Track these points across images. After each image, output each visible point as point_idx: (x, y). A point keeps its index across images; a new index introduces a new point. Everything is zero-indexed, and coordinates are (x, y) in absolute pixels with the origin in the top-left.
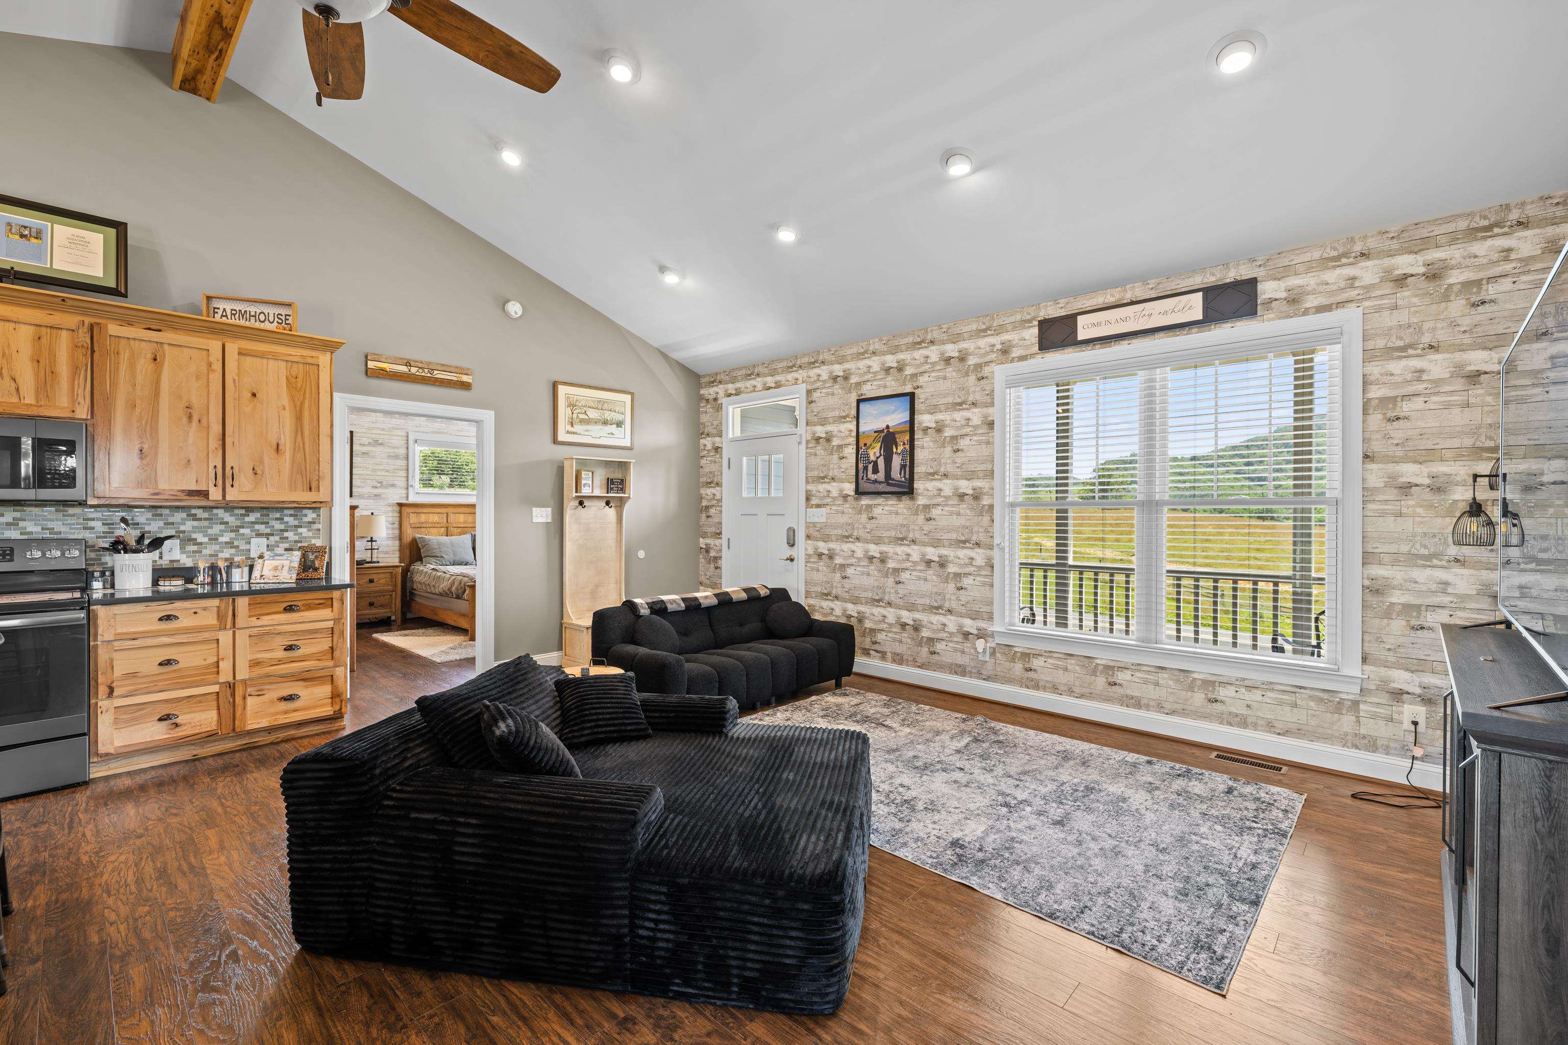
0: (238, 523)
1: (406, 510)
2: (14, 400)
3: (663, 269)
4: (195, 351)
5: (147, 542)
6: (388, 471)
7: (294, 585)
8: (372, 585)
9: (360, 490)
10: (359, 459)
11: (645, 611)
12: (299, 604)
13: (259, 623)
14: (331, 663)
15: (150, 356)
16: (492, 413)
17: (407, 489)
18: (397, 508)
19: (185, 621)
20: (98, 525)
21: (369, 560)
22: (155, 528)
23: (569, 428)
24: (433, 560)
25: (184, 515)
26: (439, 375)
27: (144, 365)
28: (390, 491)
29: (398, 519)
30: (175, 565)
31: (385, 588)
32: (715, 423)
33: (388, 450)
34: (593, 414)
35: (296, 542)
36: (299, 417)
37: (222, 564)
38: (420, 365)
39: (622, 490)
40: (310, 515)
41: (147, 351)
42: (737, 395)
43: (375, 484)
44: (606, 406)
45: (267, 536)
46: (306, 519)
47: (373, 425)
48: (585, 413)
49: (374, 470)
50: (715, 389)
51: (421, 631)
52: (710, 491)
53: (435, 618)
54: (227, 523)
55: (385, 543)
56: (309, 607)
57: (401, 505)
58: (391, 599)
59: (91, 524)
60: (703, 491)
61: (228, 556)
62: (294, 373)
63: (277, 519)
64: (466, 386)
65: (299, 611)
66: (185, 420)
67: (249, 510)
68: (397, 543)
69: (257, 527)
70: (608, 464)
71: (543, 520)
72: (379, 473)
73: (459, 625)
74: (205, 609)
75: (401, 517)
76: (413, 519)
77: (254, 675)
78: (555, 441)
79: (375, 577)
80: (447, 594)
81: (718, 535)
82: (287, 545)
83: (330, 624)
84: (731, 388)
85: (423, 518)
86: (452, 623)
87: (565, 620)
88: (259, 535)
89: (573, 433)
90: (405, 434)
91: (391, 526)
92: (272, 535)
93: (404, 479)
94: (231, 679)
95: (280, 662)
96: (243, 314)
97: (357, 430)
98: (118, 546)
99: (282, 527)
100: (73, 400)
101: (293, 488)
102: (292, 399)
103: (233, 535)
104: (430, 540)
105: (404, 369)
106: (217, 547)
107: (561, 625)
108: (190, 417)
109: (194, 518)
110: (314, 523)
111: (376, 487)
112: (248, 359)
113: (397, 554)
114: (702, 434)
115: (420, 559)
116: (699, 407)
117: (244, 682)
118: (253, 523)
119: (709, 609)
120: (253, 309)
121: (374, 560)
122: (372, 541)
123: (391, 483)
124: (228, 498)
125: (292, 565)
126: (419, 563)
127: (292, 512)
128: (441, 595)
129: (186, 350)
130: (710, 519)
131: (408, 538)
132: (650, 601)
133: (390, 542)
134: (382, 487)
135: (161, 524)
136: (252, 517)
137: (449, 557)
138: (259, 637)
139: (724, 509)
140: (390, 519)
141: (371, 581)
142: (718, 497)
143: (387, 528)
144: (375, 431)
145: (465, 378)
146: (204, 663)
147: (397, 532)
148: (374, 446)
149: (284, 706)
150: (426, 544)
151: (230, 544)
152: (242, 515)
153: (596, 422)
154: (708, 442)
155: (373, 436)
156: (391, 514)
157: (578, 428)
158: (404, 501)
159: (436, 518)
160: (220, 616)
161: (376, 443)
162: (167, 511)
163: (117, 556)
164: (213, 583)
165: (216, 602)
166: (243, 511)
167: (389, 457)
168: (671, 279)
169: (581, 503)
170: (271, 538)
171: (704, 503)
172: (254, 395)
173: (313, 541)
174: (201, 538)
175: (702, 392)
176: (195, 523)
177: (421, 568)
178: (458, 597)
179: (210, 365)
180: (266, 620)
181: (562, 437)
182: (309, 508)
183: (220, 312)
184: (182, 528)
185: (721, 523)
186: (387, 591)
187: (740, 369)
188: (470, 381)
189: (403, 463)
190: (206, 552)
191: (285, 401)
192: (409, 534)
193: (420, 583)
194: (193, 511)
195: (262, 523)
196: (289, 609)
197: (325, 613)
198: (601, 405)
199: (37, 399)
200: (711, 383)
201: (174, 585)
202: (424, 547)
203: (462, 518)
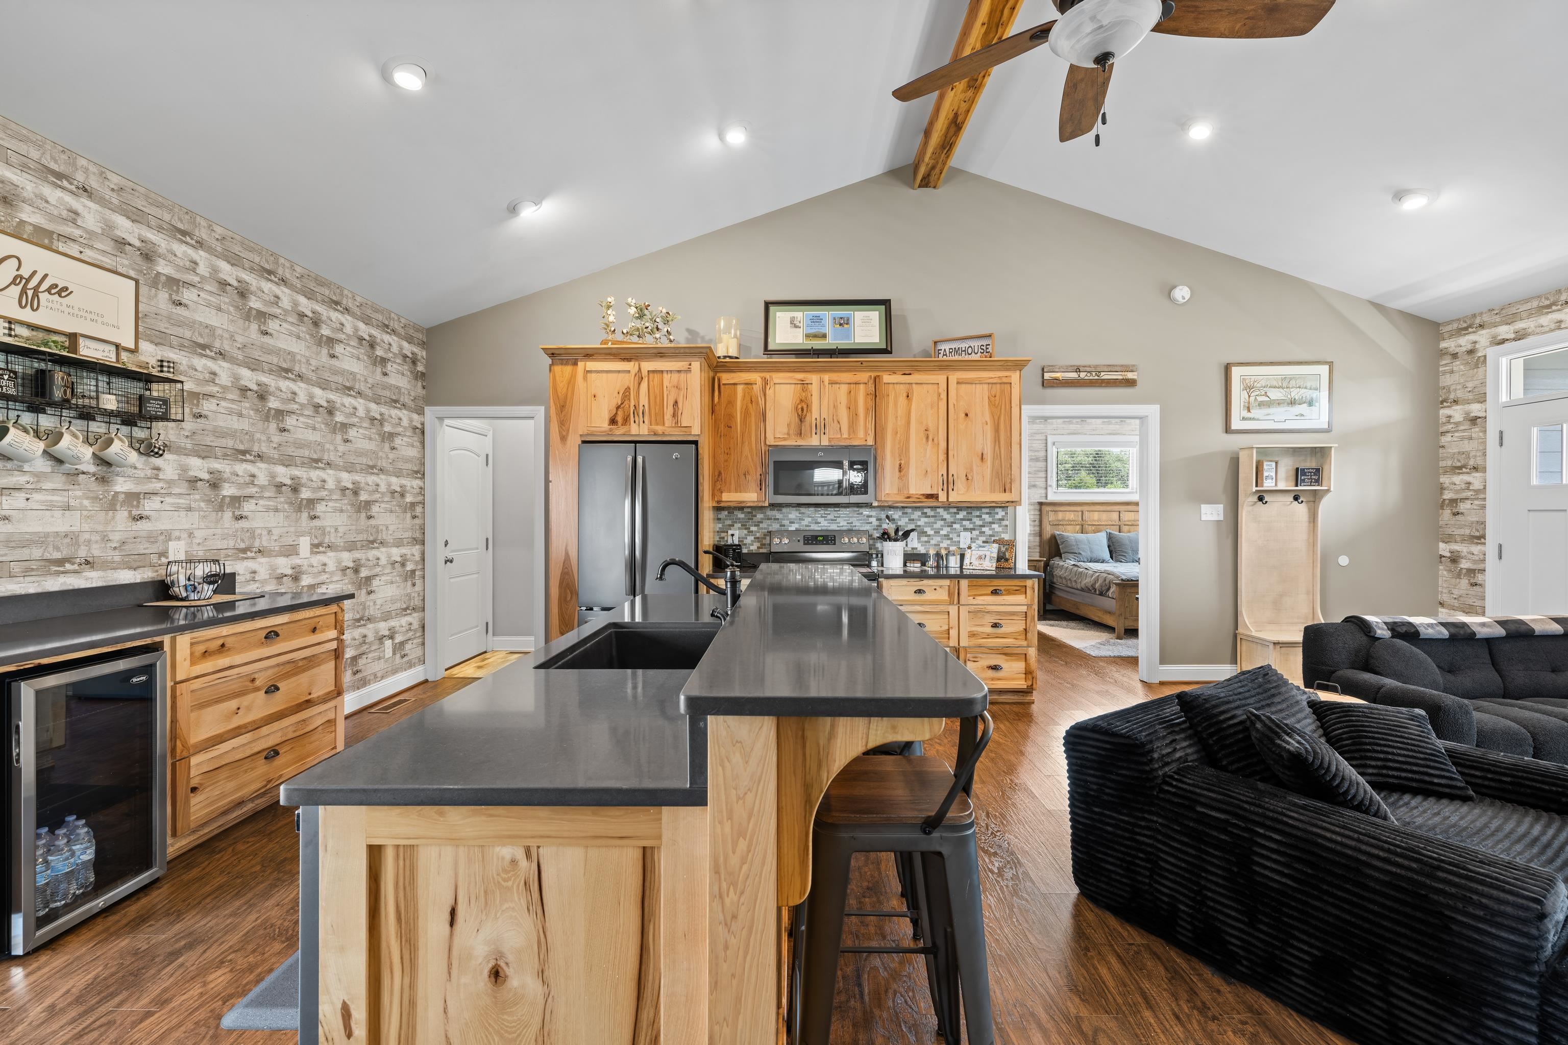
0: (952, 520)
1: (1045, 509)
2: (839, 436)
3: (1399, 195)
4: (930, 386)
5: (900, 533)
7: (994, 573)
11: (1383, 632)
12: (1002, 588)
13: (975, 602)
14: (1025, 643)
15: (905, 395)
16: (1156, 408)
17: (1046, 488)
18: (1038, 507)
19: (929, 596)
20: (873, 520)
22: (904, 523)
23: (1245, 414)
24: (1072, 556)
25: (919, 513)
26: (1105, 376)
27: (902, 400)
28: (1032, 491)
29: (1038, 517)
30: (915, 552)
32: (1470, 385)
34: (1275, 395)
35: (991, 536)
36: (997, 430)
37: (943, 552)
38: (1088, 369)
39: (1318, 482)
40: (1001, 513)
41: (902, 390)
42: (1515, 340)
44: (1293, 383)
45: (971, 530)
46: (997, 517)
48: (1266, 395)
50: (1472, 337)
51: (1064, 623)
52: (1459, 479)
53: (1078, 612)
54: (945, 520)
56: (1009, 592)
57: (1041, 504)
59: (871, 520)
60: (1445, 480)
61: (945, 546)
62: (993, 394)
63: (977, 516)
64: (1131, 383)
65: (1001, 594)
66: (924, 440)
67: (959, 509)
68: (1038, 539)
69: (964, 523)
70: (1296, 451)
71: (1215, 518)
73: (1104, 622)
74: (941, 587)
75: (1041, 515)
76: (1052, 517)
77: (971, 644)
78: (1228, 430)
80: (1090, 590)
81: (1480, 538)
82: (984, 539)
83: (1024, 609)
84: (1505, 331)
85: (1060, 516)
86: (1096, 619)
87: (1241, 630)
88: (966, 530)
89: (1250, 419)
90: (1045, 439)
91: (1032, 524)
92: (974, 529)
93: (1043, 480)
94: (957, 645)
95: (989, 636)
96: (957, 351)
98: (885, 536)
99: (981, 523)
100: (866, 433)
101: (993, 490)
102: (992, 414)
103: (949, 529)
104: (1068, 537)
105: (1074, 375)
106: (939, 539)
107: (1235, 636)
108: (927, 438)
109: (925, 515)
110: (1003, 520)
112: (963, 386)
113: (1038, 550)
114: (1442, 402)
115: (1058, 554)
116: (1438, 366)
117: (965, 648)
118: (962, 520)
119: (1489, 642)
120: (963, 345)
123: (1032, 483)
124: (950, 500)
125: (992, 555)
126: (1059, 558)
127: (987, 510)
128: (1082, 590)
129: (925, 386)
130: (1459, 517)
131: (1047, 535)
132: (1389, 620)
133: (1031, 538)
135: (907, 520)
136: (962, 515)
137: (1086, 554)
138: (976, 613)
139: (1489, 503)
140: (1032, 517)
142: (1477, 485)
143: (1029, 526)
145: (1130, 375)
146: (939, 629)
147: (1037, 529)
149: (991, 673)
150: (1065, 540)
151: (947, 536)
152: (955, 513)
153: (1279, 403)
154: (1457, 413)
156: (1033, 513)
157: (1256, 413)
158: (1043, 500)
159: (1071, 516)
160: (950, 594)
162: (909, 511)
163: (885, 543)
164: (938, 567)
165: (946, 582)
166: (955, 510)
168: (1413, 204)
169: (1261, 499)
170: (974, 532)
171: (1448, 495)
172: (967, 415)
173: (1003, 536)
174: (931, 532)
175: (1443, 345)
176: (926, 520)
177: (1061, 563)
178: (1101, 594)
179: (939, 395)
180: (980, 600)
181: (1236, 424)
182: (1000, 507)
183: (942, 352)
184: (919, 523)
185: (1483, 523)
187: (1527, 301)
188: (1135, 377)
189: (1042, 464)
190: (933, 542)
191: (988, 417)
192: (1048, 531)
193: (1061, 577)
194: (925, 510)
195: (968, 520)
196: (995, 592)
197: (1020, 598)
198: (1285, 383)
199: (849, 435)
200: (1463, 331)
201: (915, 567)
202: (1062, 543)
203: (1096, 516)
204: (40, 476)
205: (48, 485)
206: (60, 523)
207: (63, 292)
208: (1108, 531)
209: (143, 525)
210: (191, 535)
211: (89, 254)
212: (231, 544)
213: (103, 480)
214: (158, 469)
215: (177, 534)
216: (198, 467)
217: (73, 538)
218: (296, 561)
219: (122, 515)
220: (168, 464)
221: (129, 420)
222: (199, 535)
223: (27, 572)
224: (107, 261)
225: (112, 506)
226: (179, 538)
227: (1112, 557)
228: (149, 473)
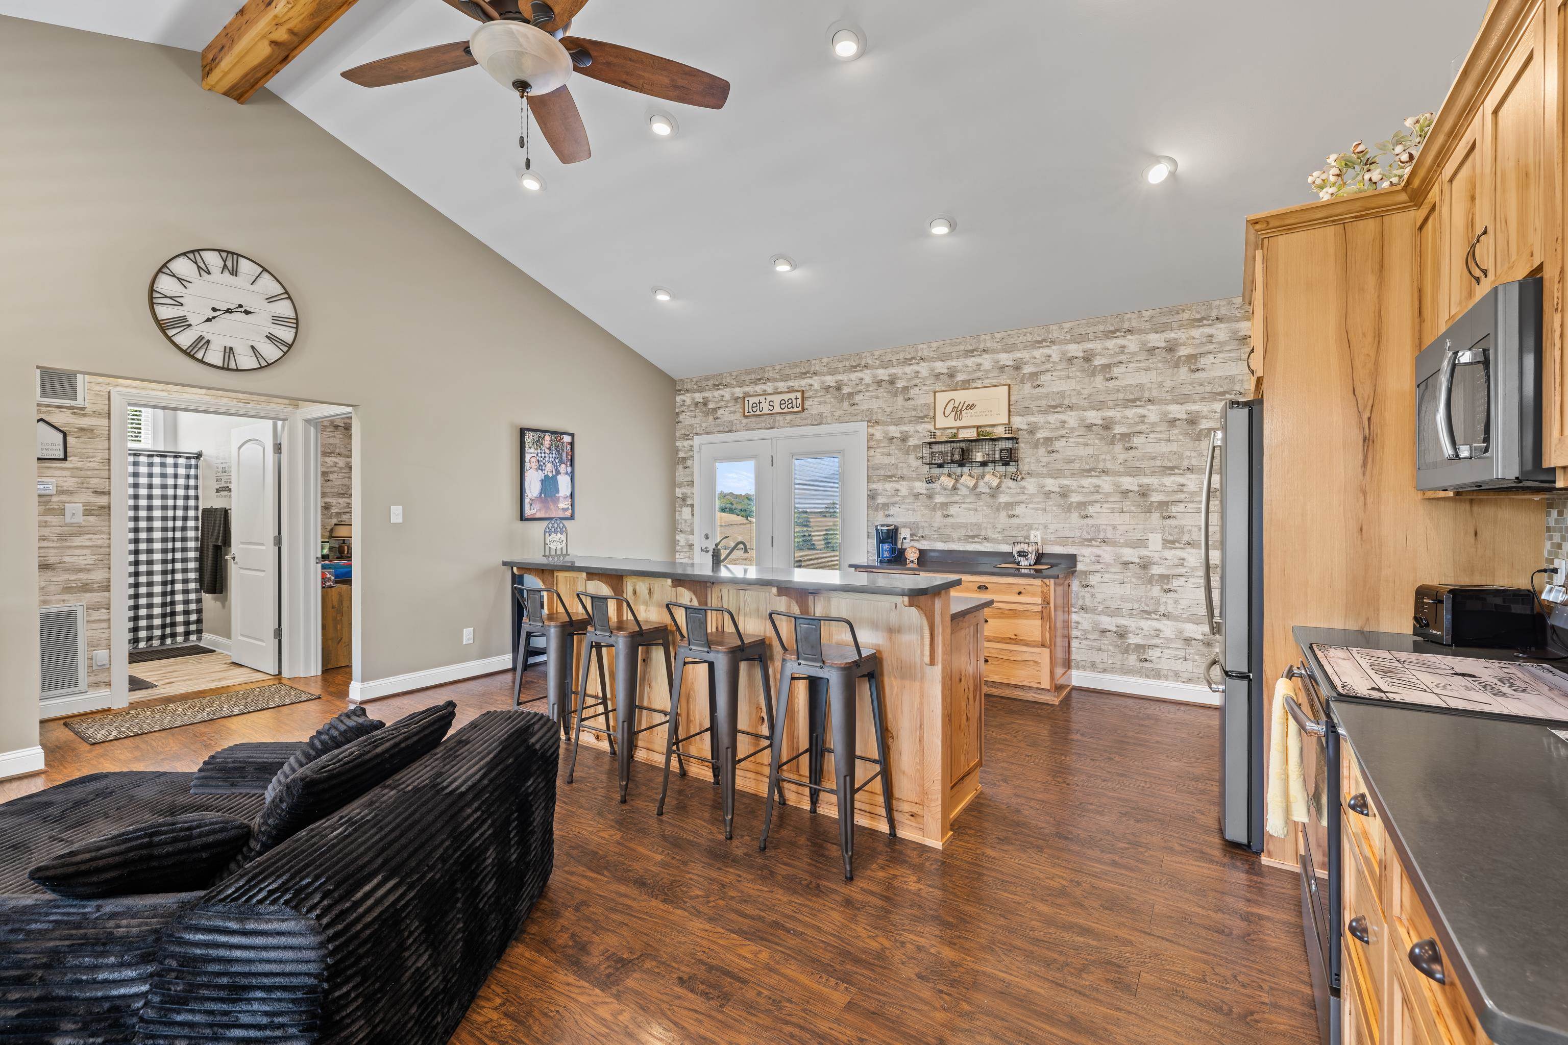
204: (964, 496)
205: (968, 500)
206: (973, 518)
207: (972, 407)
209: (1015, 521)
210: (1046, 527)
211: (987, 382)
212: (1078, 534)
213: (993, 496)
214: (1024, 488)
215: (1036, 526)
216: (1051, 484)
217: (978, 526)
218: (1144, 552)
219: (1003, 515)
220: (1030, 485)
221: (1006, 464)
222: (1052, 528)
223: (959, 540)
224: (995, 381)
225: (997, 510)
226: (1037, 529)
228: (1019, 490)
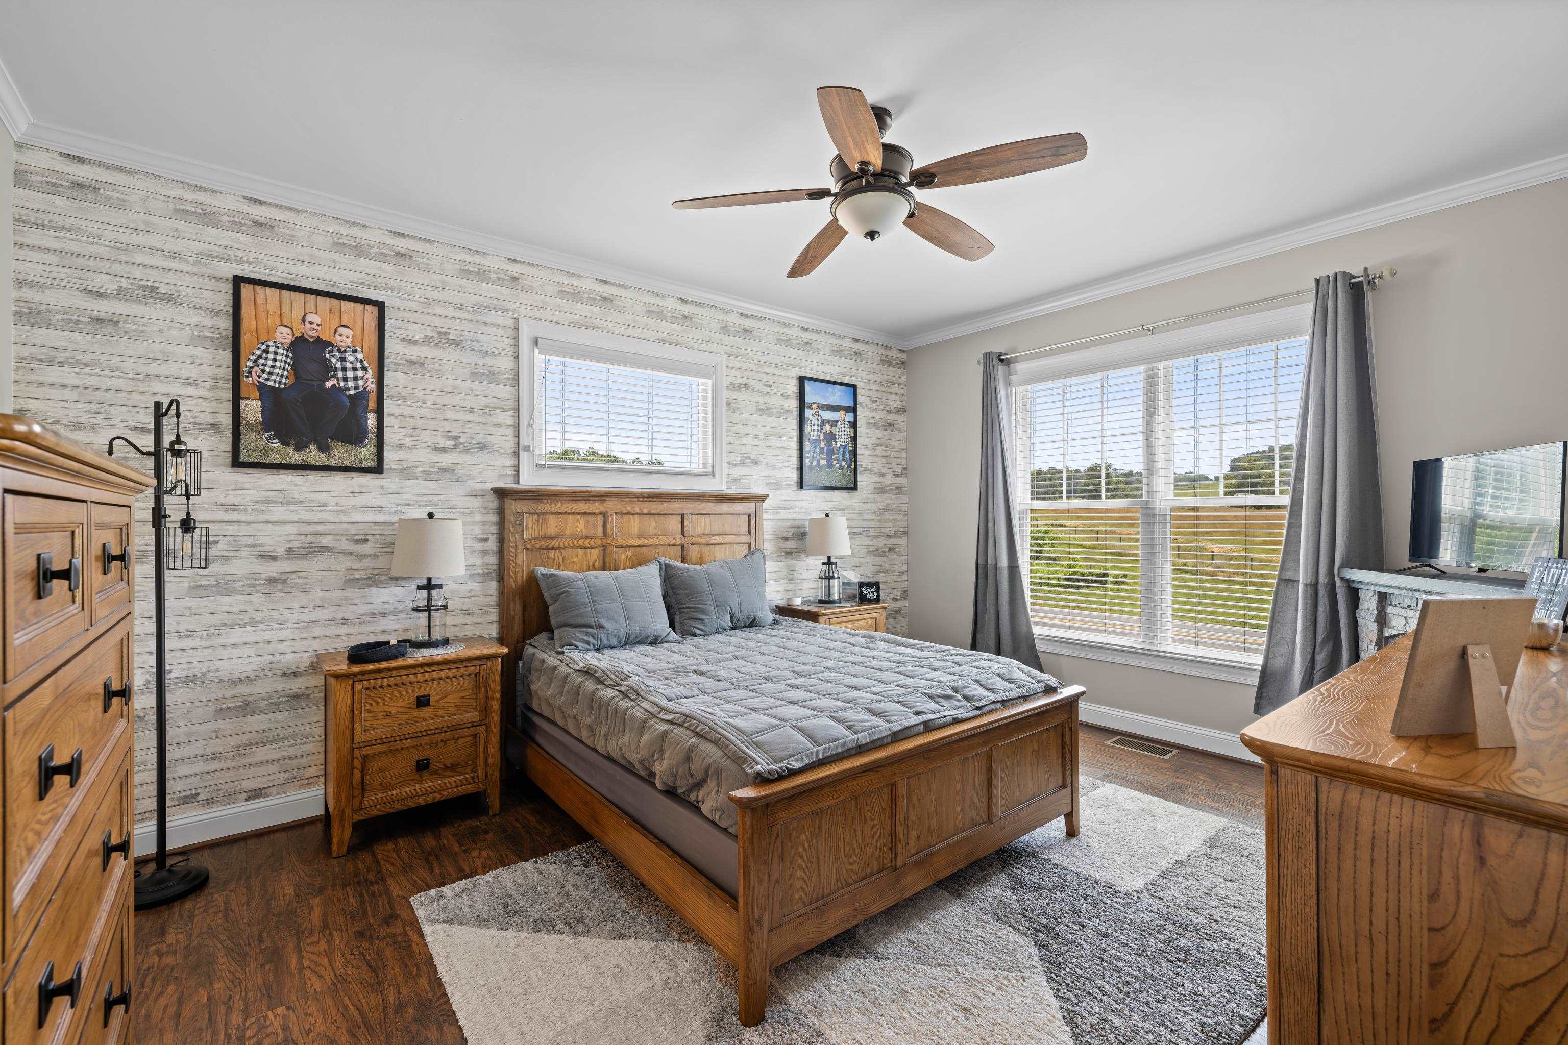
1: (515, 506)
6: (471, 410)
8: (424, 712)
9: (402, 455)
10: (399, 376)
17: (517, 455)
18: (493, 502)
21: (422, 637)
24: (578, 634)
28: (480, 458)
29: (494, 529)
31: (459, 718)
33: (472, 358)
43: (440, 441)
47: (437, 295)
49: (441, 407)
55: (464, 588)
57: (501, 494)
58: (475, 744)
68: (493, 587)
72: (450, 415)
75: (501, 524)
76: (530, 529)
79: (433, 691)
85: (553, 525)
90: (511, 323)
91: (478, 546)
93: (510, 431)
97: (397, 303)
104: (569, 581)
111: (444, 450)
113: (494, 616)
115: (545, 630)
121: (437, 636)
122: (429, 586)
123: (479, 439)
126: (542, 638)
131: (518, 578)
133: (476, 587)
134: (457, 448)
137: (615, 626)
140: (477, 529)
141: (422, 702)
143: (469, 551)
144: (439, 310)
147: (493, 560)
148: (437, 345)
150: (562, 590)
155: (437, 322)
156: (478, 518)
158: (508, 484)
159: (579, 526)
161: (443, 339)
167: (475, 375)
177: (551, 660)
178: (670, 793)
186: (465, 726)
189: (505, 392)
192: (522, 565)
193: (549, 704)
202: (556, 598)
203: (635, 524)
208: (664, 560)
227: (672, 625)
